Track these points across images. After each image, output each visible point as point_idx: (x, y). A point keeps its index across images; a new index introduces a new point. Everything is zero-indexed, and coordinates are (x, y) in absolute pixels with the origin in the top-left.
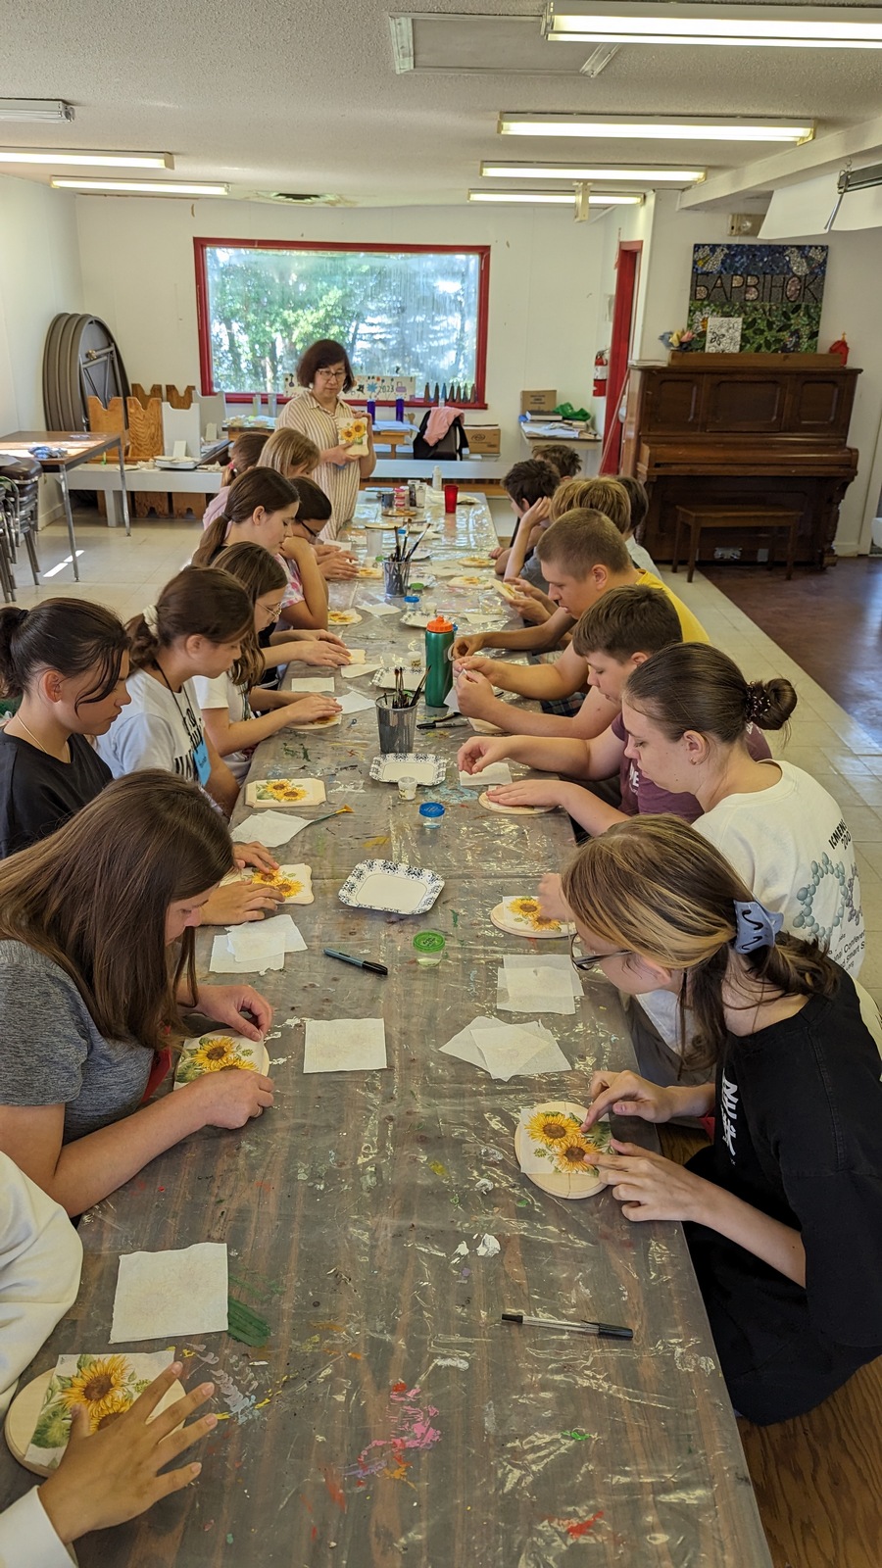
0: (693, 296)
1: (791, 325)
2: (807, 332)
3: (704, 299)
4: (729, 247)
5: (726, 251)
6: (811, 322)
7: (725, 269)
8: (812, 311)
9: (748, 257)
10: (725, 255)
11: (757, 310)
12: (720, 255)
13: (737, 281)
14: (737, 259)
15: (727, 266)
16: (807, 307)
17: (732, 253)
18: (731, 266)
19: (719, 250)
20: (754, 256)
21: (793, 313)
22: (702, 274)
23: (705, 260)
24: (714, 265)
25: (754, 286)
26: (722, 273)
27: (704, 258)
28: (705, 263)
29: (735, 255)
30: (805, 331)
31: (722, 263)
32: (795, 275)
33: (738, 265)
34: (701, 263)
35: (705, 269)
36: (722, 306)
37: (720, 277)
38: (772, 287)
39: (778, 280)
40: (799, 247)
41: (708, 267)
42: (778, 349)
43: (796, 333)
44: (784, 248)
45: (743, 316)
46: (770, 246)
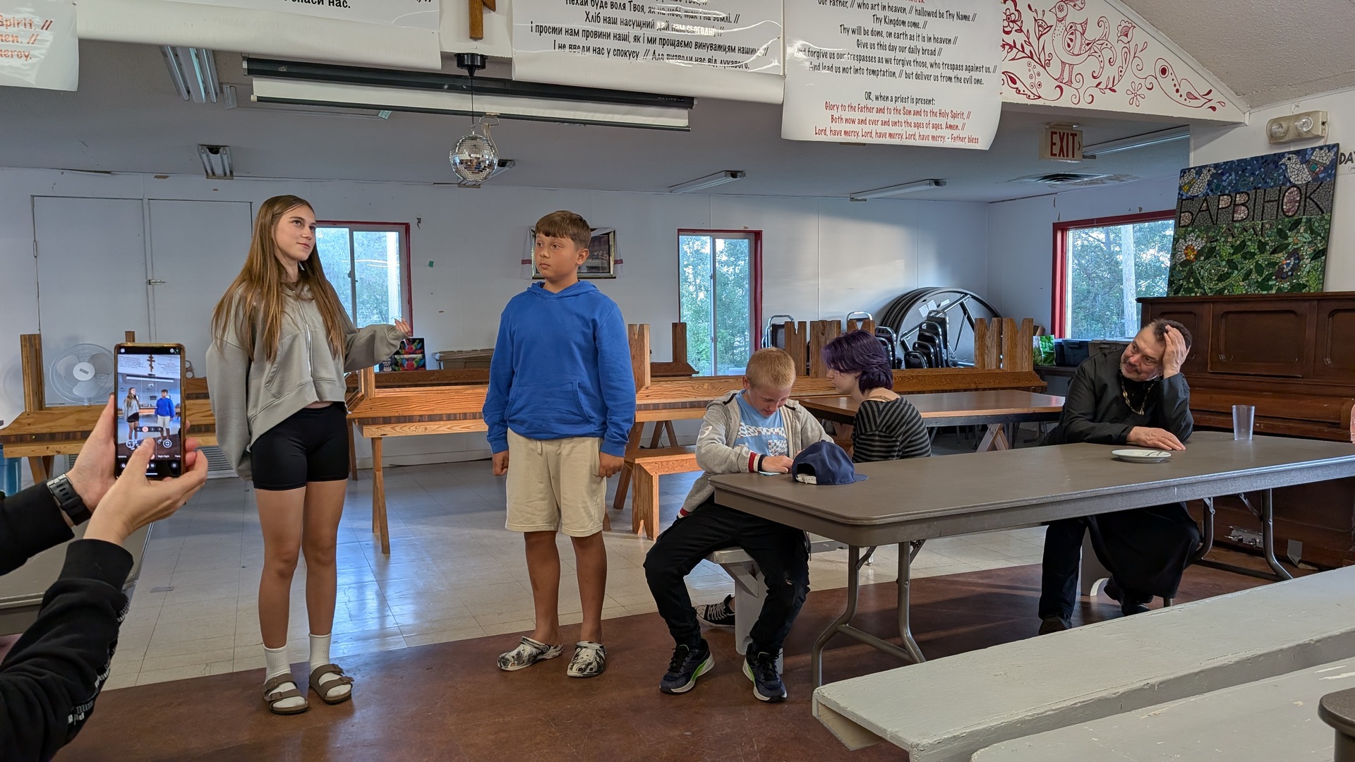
0: (1177, 224)
1: (1290, 244)
2: (1310, 251)
3: (1188, 226)
4: (1216, 166)
5: (1213, 171)
6: (1316, 239)
7: (1212, 191)
8: (1316, 224)
9: (1237, 174)
10: (1211, 176)
11: (1247, 231)
12: (1206, 177)
13: (1224, 202)
14: (1224, 178)
15: (1213, 186)
16: (1309, 220)
17: (1219, 172)
19: (1205, 171)
20: (1243, 171)
21: (1290, 230)
22: (1187, 199)
23: (1190, 184)
24: (1199, 188)
25: (1243, 205)
26: (1208, 195)
27: (1188, 183)
28: (1189, 190)
29: (1222, 174)
30: (1307, 251)
31: (1208, 185)
32: (1295, 186)
33: (1225, 184)
34: (1188, 187)
35: (1190, 193)
36: (1208, 229)
37: (1206, 200)
38: (1264, 202)
39: (1272, 194)
40: (1297, 153)
41: (1195, 191)
42: (1271, 275)
43: (1295, 254)
44: (1282, 155)
45: (1230, 239)
46: (1262, 157)
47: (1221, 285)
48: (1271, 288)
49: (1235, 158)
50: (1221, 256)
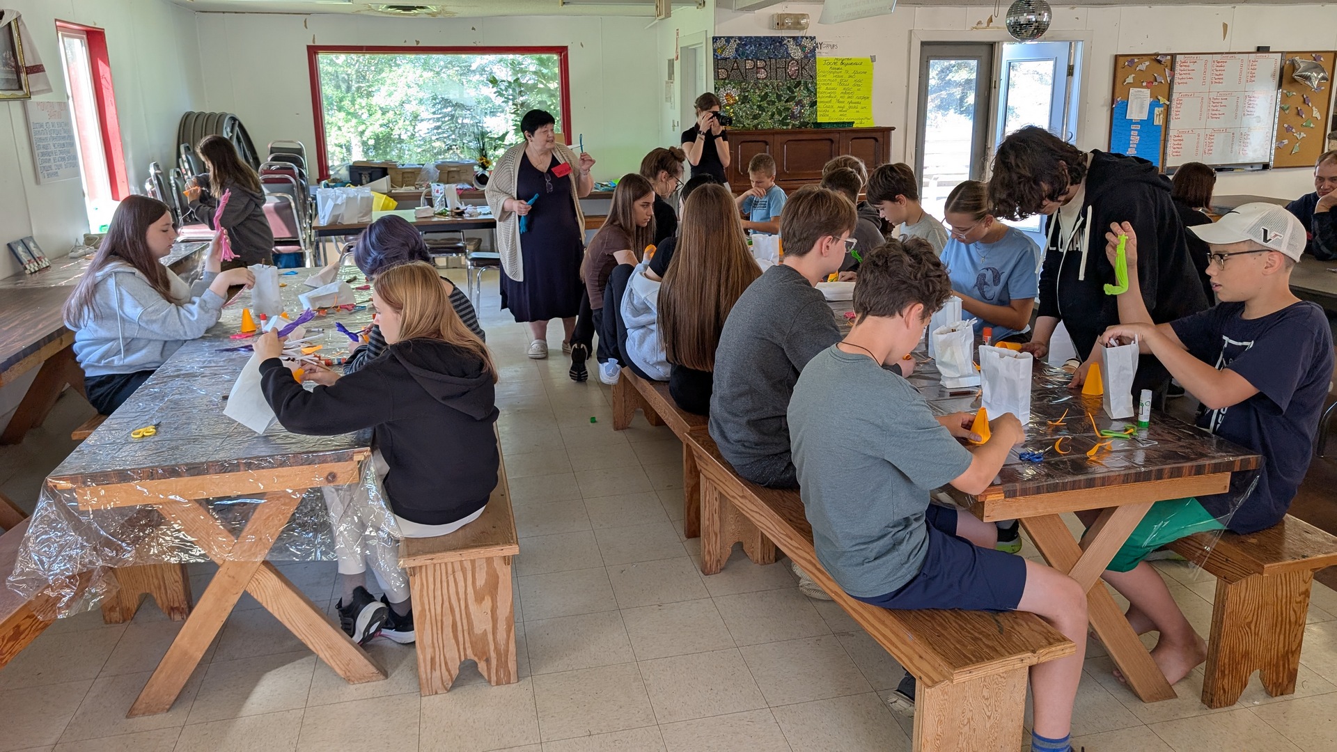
0: (717, 77)
1: (795, 97)
2: (808, 102)
3: (725, 79)
4: (740, 38)
5: (738, 41)
6: (810, 94)
7: (739, 55)
8: (810, 85)
9: (755, 46)
10: (738, 45)
11: (767, 86)
12: (734, 45)
13: (749, 64)
14: (747, 48)
15: (740, 53)
16: (806, 83)
17: (743, 43)
18: (743, 53)
19: (732, 41)
20: (760, 45)
21: (795, 88)
22: (722, 59)
23: (723, 49)
24: (730, 52)
25: (762, 68)
26: (737, 58)
27: (721, 47)
28: (723, 51)
29: (745, 45)
30: (806, 101)
31: (736, 51)
32: (793, 59)
33: (748, 52)
34: (720, 51)
35: (723, 56)
36: (740, 83)
37: (735, 61)
38: (777, 68)
39: (781, 63)
40: (794, 38)
41: (726, 54)
42: (787, 116)
43: (799, 103)
44: (782, 39)
45: (757, 91)
46: (771, 37)
47: (756, 122)
48: (787, 124)
49: (753, 35)
50: (753, 103)
